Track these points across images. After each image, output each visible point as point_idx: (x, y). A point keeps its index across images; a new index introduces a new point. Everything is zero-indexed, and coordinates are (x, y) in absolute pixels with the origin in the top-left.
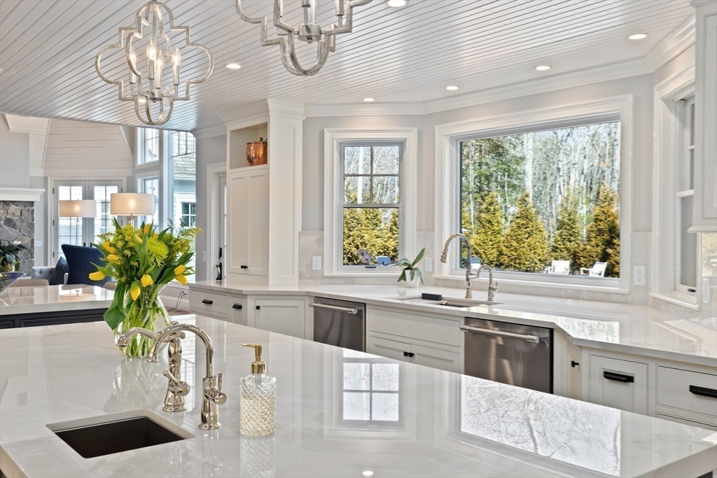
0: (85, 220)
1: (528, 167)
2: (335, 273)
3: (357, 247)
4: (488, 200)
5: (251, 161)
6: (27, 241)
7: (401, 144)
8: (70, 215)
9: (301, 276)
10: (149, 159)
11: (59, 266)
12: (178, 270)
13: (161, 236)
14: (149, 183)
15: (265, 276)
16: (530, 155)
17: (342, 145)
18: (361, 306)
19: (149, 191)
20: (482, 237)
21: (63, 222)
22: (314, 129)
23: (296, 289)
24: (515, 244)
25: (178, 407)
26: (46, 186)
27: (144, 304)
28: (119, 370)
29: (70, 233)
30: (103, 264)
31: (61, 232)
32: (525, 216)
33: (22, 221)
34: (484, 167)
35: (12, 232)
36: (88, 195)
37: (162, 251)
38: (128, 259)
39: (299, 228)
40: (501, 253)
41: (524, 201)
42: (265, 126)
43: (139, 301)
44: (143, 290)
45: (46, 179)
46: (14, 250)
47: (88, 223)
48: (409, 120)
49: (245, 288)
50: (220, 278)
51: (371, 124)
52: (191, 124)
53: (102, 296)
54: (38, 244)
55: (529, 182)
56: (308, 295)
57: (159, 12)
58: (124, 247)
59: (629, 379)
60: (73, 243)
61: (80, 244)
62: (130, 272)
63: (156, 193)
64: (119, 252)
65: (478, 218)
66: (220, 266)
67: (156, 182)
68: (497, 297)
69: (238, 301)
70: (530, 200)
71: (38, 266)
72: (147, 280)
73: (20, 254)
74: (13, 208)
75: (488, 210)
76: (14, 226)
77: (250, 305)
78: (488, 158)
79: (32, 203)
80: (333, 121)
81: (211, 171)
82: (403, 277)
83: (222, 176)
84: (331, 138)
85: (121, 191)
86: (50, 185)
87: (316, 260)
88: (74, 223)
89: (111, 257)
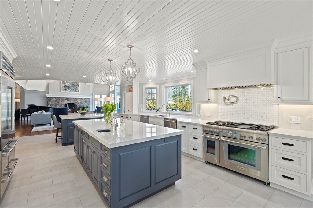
0: (100, 102)
1: (189, 91)
2: (145, 111)
3: (155, 107)
4: (181, 97)
5: (130, 91)
6: (89, 106)
7: (156, 88)
8: (97, 101)
9: (139, 112)
10: (112, 90)
11: (95, 110)
12: (114, 110)
13: (111, 105)
14: (112, 94)
15: (132, 112)
16: (189, 88)
17: (146, 88)
18: (148, 117)
19: (112, 96)
20: (180, 105)
21: (96, 102)
22: (141, 86)
23: (138, 114)
24: (186, 106)
25: (112, 128)
26: (93, 95)
27: (109, 115)
28: (105, 125)
29: (97, 104)
30: (103, 109)
31: (96, 104)
32: (188, 100)
33: (88, 102)
34: (181, 91)
35: (86, 104)
36: (101, 97)
37: (111, 107)
38: (106, 108)
39: (138, 103)
40: (183, 108)
41: (188, 98)
42: (132, 85)
43: (108, 115)
44: (109, 113)
45: (93, 94)
46: (87, 107)
47: (101, 102)
48: (158, 84)
49: (128, 114)
50: (125, 112)
51: (151, 84)
52: (119, 84)
53: (103, 115)
54: (91, 106)
55: (189, 94)
56: (139, 115)
57: (112, 71)
58: (106, 107)
59: (185, 127)
60: (98, 106)
61: (99, 106)
62: (107, 110)
63: (114, 96)
64: (105, 107)
65: (179, 101)
66: (125, 110)
67: (114, 94)
68: (171, 115)
69: (127, 116)
70: (190, 97)
71: (91, 110)
72: (109, 111)
73: (88, 108)
74: (86, 99)
75: (181, 99)
76: (87, 103)
77: (129, 117)
78: (181, 89)
79: (90, 98)
80: (144, 84)
81: (123, 93)
82: (156, 112)
83: (125, 94)
84: (144, 87)
85: (107, 96)
86: (94, 95)
87: (141, 109)
88: (98, 102)
89: (104, 108)
